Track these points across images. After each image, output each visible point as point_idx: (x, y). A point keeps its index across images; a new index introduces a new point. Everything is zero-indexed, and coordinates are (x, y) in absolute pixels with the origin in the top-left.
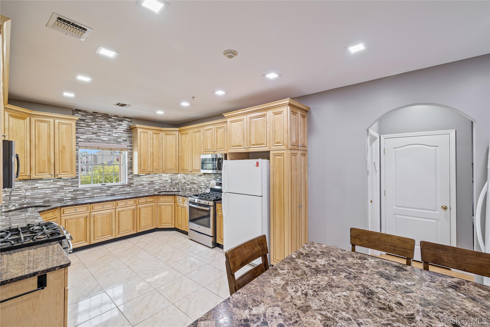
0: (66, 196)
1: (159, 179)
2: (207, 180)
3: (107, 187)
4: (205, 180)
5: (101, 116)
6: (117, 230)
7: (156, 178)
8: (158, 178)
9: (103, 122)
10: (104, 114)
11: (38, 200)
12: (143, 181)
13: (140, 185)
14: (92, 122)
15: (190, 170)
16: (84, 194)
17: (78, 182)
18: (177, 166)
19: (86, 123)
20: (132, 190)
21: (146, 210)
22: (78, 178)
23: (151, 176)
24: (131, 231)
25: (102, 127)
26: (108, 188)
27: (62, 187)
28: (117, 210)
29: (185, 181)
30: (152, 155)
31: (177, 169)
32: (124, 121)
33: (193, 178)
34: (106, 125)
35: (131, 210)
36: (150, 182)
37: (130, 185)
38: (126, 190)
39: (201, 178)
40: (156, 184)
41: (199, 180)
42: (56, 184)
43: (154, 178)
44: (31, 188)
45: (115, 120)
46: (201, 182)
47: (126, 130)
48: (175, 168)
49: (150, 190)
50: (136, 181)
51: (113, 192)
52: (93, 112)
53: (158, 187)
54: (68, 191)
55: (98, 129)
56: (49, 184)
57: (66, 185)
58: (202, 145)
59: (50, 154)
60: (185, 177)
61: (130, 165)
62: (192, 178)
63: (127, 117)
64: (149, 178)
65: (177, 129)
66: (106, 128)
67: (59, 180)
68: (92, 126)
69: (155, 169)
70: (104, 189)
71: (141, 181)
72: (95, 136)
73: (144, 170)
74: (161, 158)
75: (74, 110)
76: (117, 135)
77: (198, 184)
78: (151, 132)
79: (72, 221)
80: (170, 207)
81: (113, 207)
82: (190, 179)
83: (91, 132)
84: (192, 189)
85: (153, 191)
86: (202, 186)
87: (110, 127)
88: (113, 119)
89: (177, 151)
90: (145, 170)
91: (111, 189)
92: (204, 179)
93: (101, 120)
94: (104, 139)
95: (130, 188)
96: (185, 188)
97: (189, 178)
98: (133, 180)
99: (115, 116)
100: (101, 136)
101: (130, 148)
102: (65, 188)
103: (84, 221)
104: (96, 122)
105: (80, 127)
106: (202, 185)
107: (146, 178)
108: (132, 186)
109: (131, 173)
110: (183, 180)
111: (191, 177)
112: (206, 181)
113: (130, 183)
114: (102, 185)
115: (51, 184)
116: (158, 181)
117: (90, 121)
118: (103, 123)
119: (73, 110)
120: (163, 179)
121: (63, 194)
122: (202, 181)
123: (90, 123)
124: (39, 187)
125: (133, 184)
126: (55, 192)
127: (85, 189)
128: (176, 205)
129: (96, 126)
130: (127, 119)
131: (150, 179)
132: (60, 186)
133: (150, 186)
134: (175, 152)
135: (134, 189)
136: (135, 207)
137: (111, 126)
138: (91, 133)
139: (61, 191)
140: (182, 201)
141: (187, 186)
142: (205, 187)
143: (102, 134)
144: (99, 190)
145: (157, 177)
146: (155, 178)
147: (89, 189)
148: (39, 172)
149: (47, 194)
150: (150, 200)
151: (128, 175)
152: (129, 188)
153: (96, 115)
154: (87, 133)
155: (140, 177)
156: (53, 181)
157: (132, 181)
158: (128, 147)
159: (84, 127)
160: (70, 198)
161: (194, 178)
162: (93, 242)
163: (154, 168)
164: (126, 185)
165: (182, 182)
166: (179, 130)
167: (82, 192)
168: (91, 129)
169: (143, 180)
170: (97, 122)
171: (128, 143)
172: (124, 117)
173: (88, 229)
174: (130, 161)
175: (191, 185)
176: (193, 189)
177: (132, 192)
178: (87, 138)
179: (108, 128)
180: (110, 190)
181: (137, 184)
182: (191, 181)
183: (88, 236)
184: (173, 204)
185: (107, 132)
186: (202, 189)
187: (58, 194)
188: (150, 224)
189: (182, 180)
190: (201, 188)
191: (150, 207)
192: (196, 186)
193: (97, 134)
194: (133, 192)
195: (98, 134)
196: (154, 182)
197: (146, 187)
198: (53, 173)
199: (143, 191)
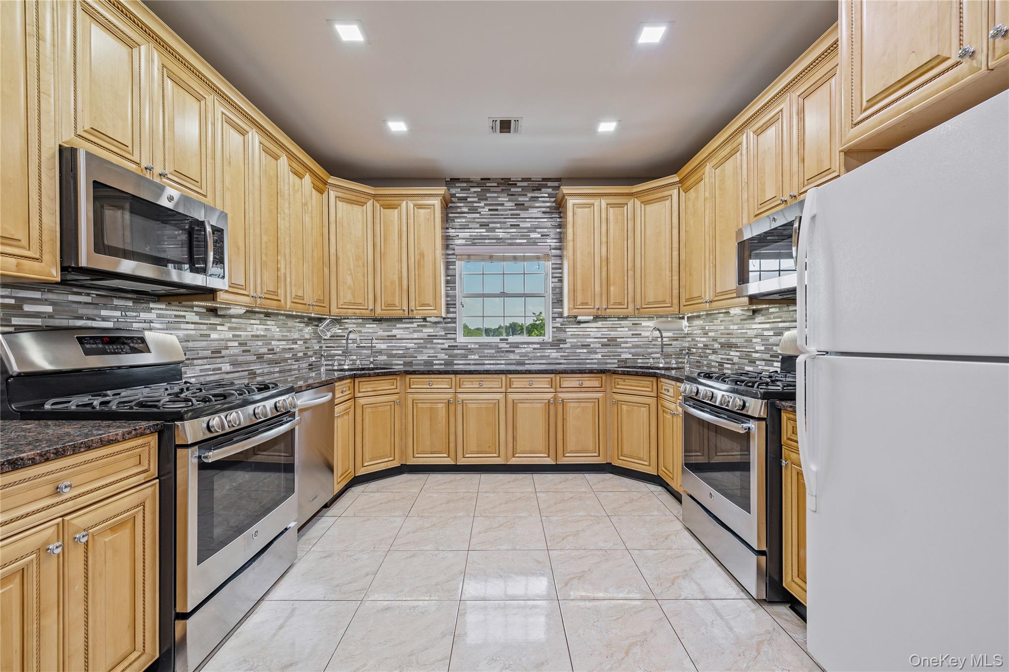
0: (436, 357)
1: (633, 335)
2: (772, 329)
3: (508, 346)
4: (766, 333)
5: (496, 184)
6: (510, 445)
7: (623, 331)
8: (629, 330)
9: (499, 197)
10: (502, 179)
11: (397, 359)
12: (588, 336)
13: (582, 345)
14: (480, 200)
15: (707, 298)
16: (465, 356)
17: (456, 331)
18: (675, 292)
19: (469, 205)
20: (561, 356)
21: (579, 410)
22: (455, 322)
23: (609, 323)
24: (542, 455)
25: (497, 210)
26: (510, 347)
27: (431, 338)
28: (511, 397)
29: (704, 339)
30: (604, 264)
31: (676, 301)
32: (543, 190)
33: (729, 329)
34: (506, 204)
35: (542, 403)
36: (606, 340)
37: (557, 344)
38: (549, 356)
39: (754, 326)
40: (623, 345)
41: (746, 333)
42: (421, 331)
43: (619, 329)
44: (388, 336)
45: (526, 188)
46: (754, 340)
47: (548, 210)
48: (668, 300)
49: (608, 361)
50: (571, 335)
51: (520, 356)
52: (482, 179)
53: (630, 356)
54: (439, 346)
55: (491, 215)
56: (411, 330)
57: (436, 336)
58: (745, 196)
59: (401, 269)
60: (707, 328)
61: (558, 296)
62: (726, 329)
63: (550, 179)
64: (604, 329)
65: (675, 178)
66: (506, 210)
67: (426, 325)
68: (479, 210)
69: (615, 304)
70: (503, 349)
71: (583, 335)
72: (484, 230)
73: (583, 304)
74: (631, 273)
75: (449, 180)
76: (529, 225)
77: (744, 347)
78: (603, 201)
79: (424, 406)
80: (644, 410)
81: (502, 388)
82: (720, 332)
83: (477, 222)
84: (726, 366)
85: (614, 363)
86: (756, 352)
87: (515, 208)
88: (519, 187)
89: (675, 245)
90: (587, 304)
91: (517, 351)
92: (764, 329)
93: (495, 195)
94: (501, 235)
95: (557, 352)
96: (705, 362)
97: (717, 331)
98: (565, 331)
99: (523, 180)
100: (497, 230)
101: (557, 252)
102: (435, 341)
103: (444, 409)
104: (486, 199)
105: (457, 215)
106: (758, 348)
107: (596, 330)
108: (561, 346)
109: (561, 315)
110: (702, 339)
111: (722, 327)
112: (771, 333)
113: (558, 338)
114: (501, 340)
115: (415, 331)
116: (629, 340)
117: (476, 199)
118: (499, 199)
119: (446, 181)
120: (644, 334)
121: (432, 352)
122: (756, 336)
123: (475, 205)
124: (398, 336)
125: (564, 341)
126: (420, 348)
127: (467, 346)
128: (659, 406)
129: (487, 209)
130: (550, 184)
131: (605, 332)
132: (428, 336)
133: (606, 350)
134: (668, 251)
135: (566, 354)
136: (552, 395)
137: (516, 205)
138: (478, 226)
139: (429, 346)
140: (672, 395)
141: (713, 357)
142: (767, 356)
143: (498, 225)
144: (493, 351)
145: (627, 329)
146: (621, 329)
147: (473, 346)
148: (386, 305)
149: (409, 349)
150: (592, 382)
151: (554, 318)
152: (555, 351)
153: (488, 185)
154: (470, 226)
155: (582, 325)
156: (416, 326)
157: (562, 336)
158: (552, 251)
159: (464, 213)
160: (443, 362)
161: (731, 327)
162: (462, 461)
163: (612, 301)
164: (548, 343)
165: (699, 345)
166: (681, 181)
167: (463, 351)
168: (477, 215)
169: (590, 335)
170: (489, 199)
171: (554, 241)
172: (544, 180)
173: (452, 430)
174: (558, 284)
175: (723, 352)
176: (729, 366)
177: (562, 361)
178: (470, 236)
179: (510, 210)
180: (513, 352)
181: (573, 344)
182: (723, 340)
183: (452, 445)
184: (652, 401)
185: (507, 220)
186: (758, 363)
187: (425, 351)
188: (591, 449)
189: (698, 339)
190: (752, 362)
191: (592, 402)
192: (738, 354)
193: (488, 225)
194: (565, 361)
195: (491, 225)
196: (618, 340)
197: (596, 353)
198: (405, 308)
199: (588, 361)
